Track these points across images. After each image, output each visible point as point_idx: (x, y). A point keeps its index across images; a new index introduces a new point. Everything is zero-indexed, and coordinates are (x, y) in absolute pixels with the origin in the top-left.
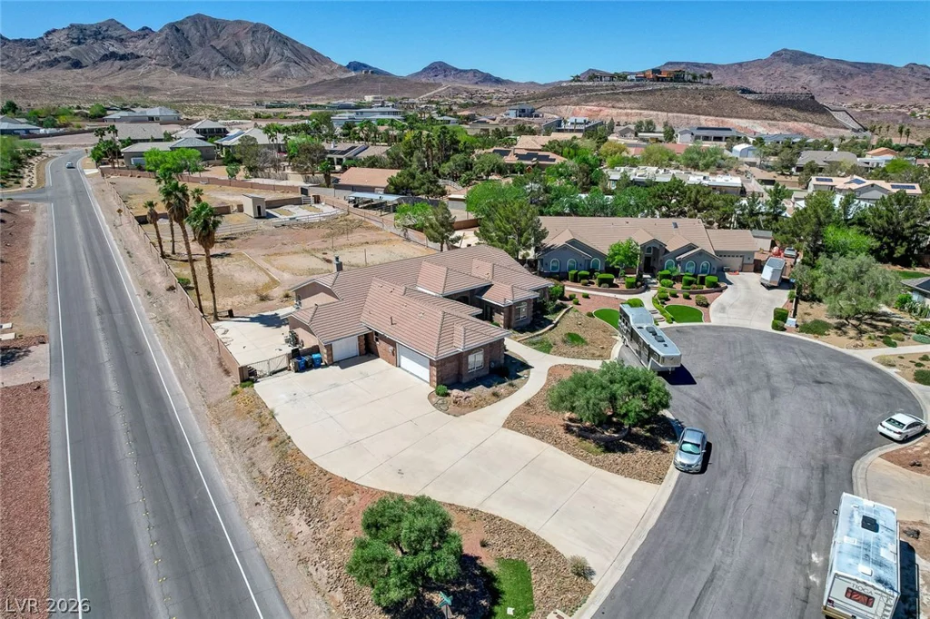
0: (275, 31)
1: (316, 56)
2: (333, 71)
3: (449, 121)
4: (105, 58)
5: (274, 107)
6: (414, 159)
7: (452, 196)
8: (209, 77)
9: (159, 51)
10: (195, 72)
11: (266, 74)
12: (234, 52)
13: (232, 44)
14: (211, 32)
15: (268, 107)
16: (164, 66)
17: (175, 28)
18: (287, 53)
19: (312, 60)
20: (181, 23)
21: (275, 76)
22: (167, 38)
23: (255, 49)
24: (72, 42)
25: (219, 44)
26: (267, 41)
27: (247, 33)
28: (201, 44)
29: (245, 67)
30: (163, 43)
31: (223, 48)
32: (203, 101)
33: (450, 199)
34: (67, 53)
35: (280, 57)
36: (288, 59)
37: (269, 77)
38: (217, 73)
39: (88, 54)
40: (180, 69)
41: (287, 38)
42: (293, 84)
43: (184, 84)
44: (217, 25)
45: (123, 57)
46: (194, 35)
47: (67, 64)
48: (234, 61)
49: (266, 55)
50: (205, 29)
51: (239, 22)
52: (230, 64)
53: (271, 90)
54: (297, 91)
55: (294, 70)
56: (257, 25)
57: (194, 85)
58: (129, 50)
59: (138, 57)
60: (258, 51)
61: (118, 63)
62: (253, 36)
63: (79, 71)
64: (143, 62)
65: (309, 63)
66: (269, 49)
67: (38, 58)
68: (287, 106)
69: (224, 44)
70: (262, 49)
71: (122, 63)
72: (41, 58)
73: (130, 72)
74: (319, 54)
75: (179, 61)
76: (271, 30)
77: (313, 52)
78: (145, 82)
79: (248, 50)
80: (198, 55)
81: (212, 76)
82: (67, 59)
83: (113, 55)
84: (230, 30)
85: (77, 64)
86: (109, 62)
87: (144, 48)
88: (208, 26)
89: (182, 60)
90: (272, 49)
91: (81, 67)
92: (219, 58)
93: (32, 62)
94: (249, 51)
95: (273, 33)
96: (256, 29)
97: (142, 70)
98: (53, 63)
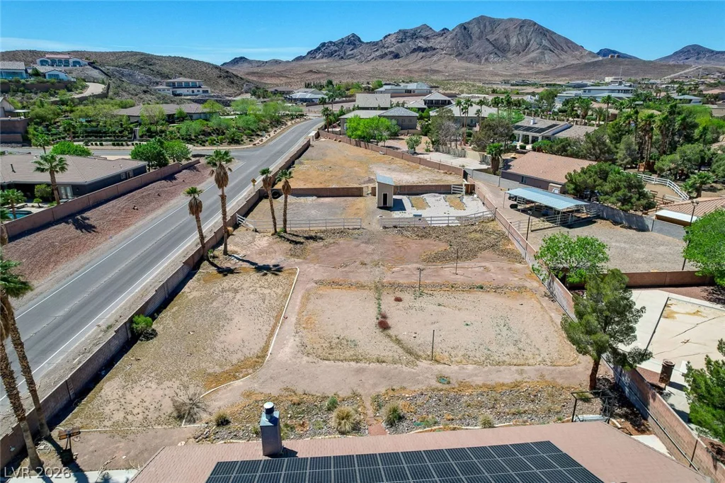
0: (538, 25)
1: (569, 45)
2: (582, 57)
3: (691, 100)
4: (414, 51)
5: (517, 85)
6: (622, 146)
7: (661, 213)
8: (480, 62)
9: (449, 44)
10: (471, 58)
11: (524, 60)
12: (502, 43)
13: (502, 36)
14: (488, 29)
15: (512, 85)
16: (450, 55)
17: (464, 27)
18: (545, 43)
19: (565, 48)
20: (469, 23)
21: (532, 61)
22: (456, 35)
23: (519, 40)
24: (398, 42)
25: (492, 37)
26: (530, 33)
27: (515, 28)
28: (479, 39)
29: (509, 55)
30: (453, 39)
31: (495, 40)
32: (466, 80)
33: (659, 218)
34: (393, 49)
35: (538, 46)
36: (545, 48)
37: (526, 62)
38: (487, 59)
39: (404, 49)
40: (460, 57)
41: (548, 31)
42: (544, 67)
43: (460, 68)
44: (494, 23)
45: (425, 50)
46: (475, 30)
47: (391, 56)
48: (501, 50)
49: (528, 44)
50: (485, 26)
51: (511, 20)
52: (498, 52)
53: (526, 72)
54: (546, 73)
55: (548, 57)
56: (524, 22)
57: (467, 69)
58: (429, 45)
59: (435, 49)
60: (521, 41)
61: (421, 54)
62: (520, 30)
63: (397, 60)
64: (437, 52)
65: (562, 50)
66: (530, 40)
67: (376, 53)
68: (529, 85)
69: (497, 36)
70: (525, 41)
71: (424, 53)
72: (378, 53)
73: (428, 59)
74: (572, 43)
75: (461, 51)
76: (535, 24)
77: (567, 41)
78: (435, 67)
79: (513, 41)
80: (476, 47)
81: (483, 61)
82: (392, 52)
83: (419, 49)
84: (502, 26)
85: (397, 56)
86: (416, 53)
87: (440, 43)
88: (487, 23)
89: (464, 50)
90: (533, 40)
91: (399, 58)
92: (491, 48)
93: (373, 55)
94: (515, 42)
95: (536, 27)
96: (523, 24)
97: (435, 58)
98: (382, 57)
